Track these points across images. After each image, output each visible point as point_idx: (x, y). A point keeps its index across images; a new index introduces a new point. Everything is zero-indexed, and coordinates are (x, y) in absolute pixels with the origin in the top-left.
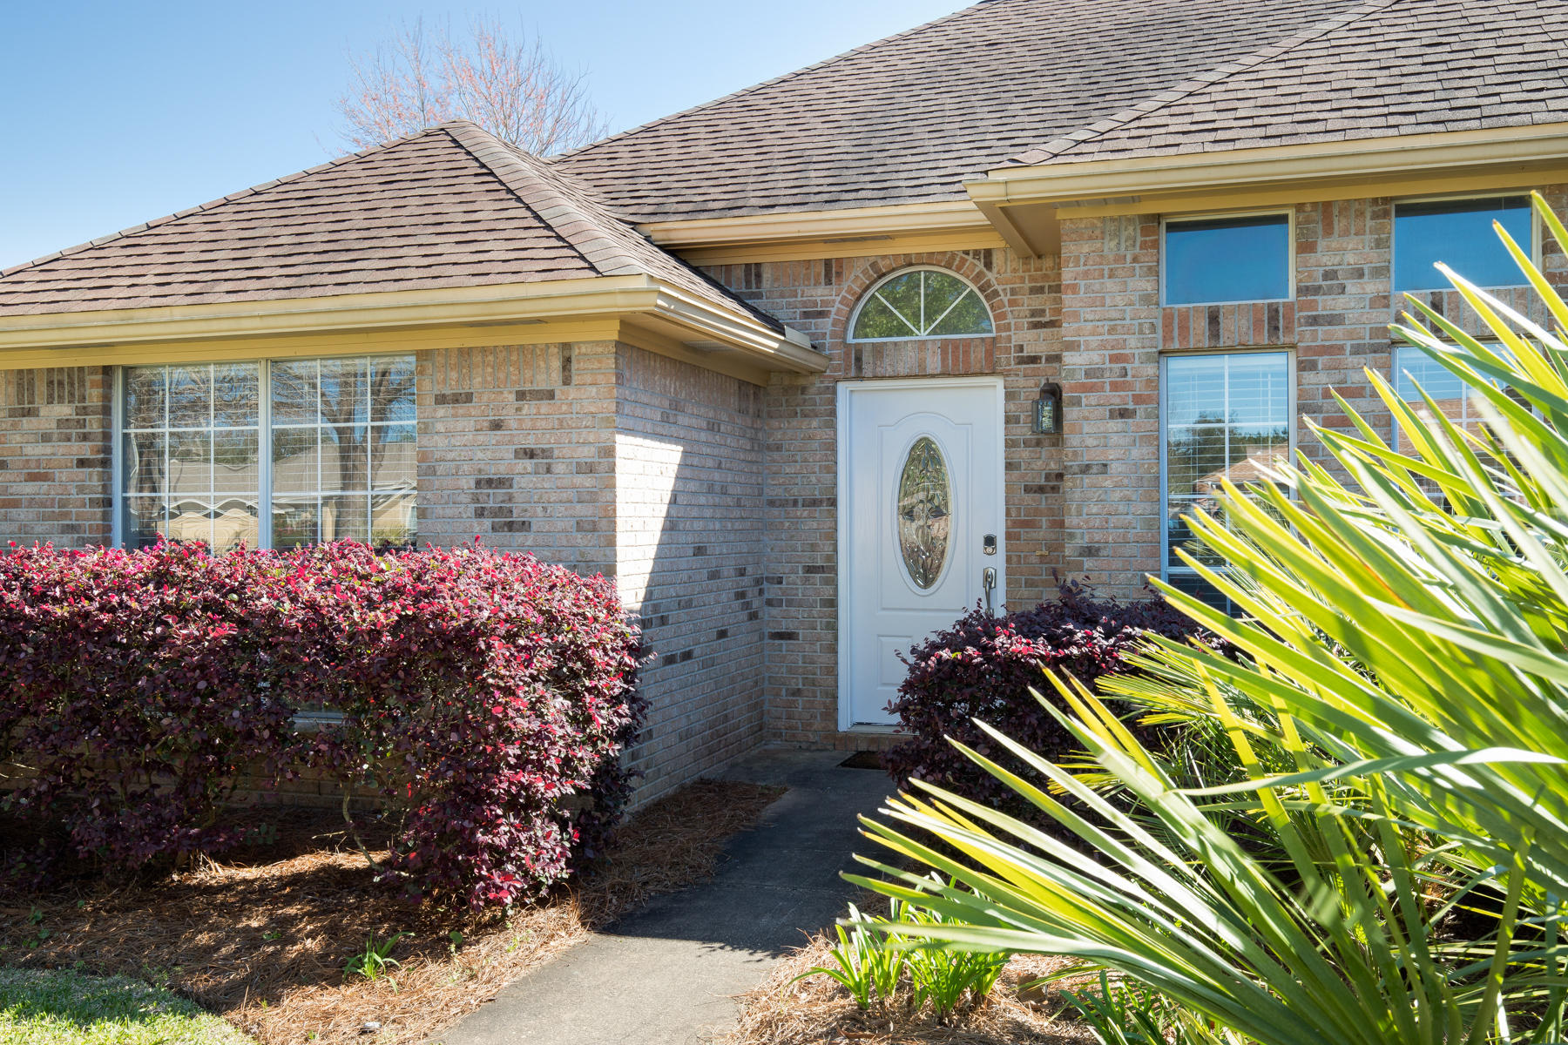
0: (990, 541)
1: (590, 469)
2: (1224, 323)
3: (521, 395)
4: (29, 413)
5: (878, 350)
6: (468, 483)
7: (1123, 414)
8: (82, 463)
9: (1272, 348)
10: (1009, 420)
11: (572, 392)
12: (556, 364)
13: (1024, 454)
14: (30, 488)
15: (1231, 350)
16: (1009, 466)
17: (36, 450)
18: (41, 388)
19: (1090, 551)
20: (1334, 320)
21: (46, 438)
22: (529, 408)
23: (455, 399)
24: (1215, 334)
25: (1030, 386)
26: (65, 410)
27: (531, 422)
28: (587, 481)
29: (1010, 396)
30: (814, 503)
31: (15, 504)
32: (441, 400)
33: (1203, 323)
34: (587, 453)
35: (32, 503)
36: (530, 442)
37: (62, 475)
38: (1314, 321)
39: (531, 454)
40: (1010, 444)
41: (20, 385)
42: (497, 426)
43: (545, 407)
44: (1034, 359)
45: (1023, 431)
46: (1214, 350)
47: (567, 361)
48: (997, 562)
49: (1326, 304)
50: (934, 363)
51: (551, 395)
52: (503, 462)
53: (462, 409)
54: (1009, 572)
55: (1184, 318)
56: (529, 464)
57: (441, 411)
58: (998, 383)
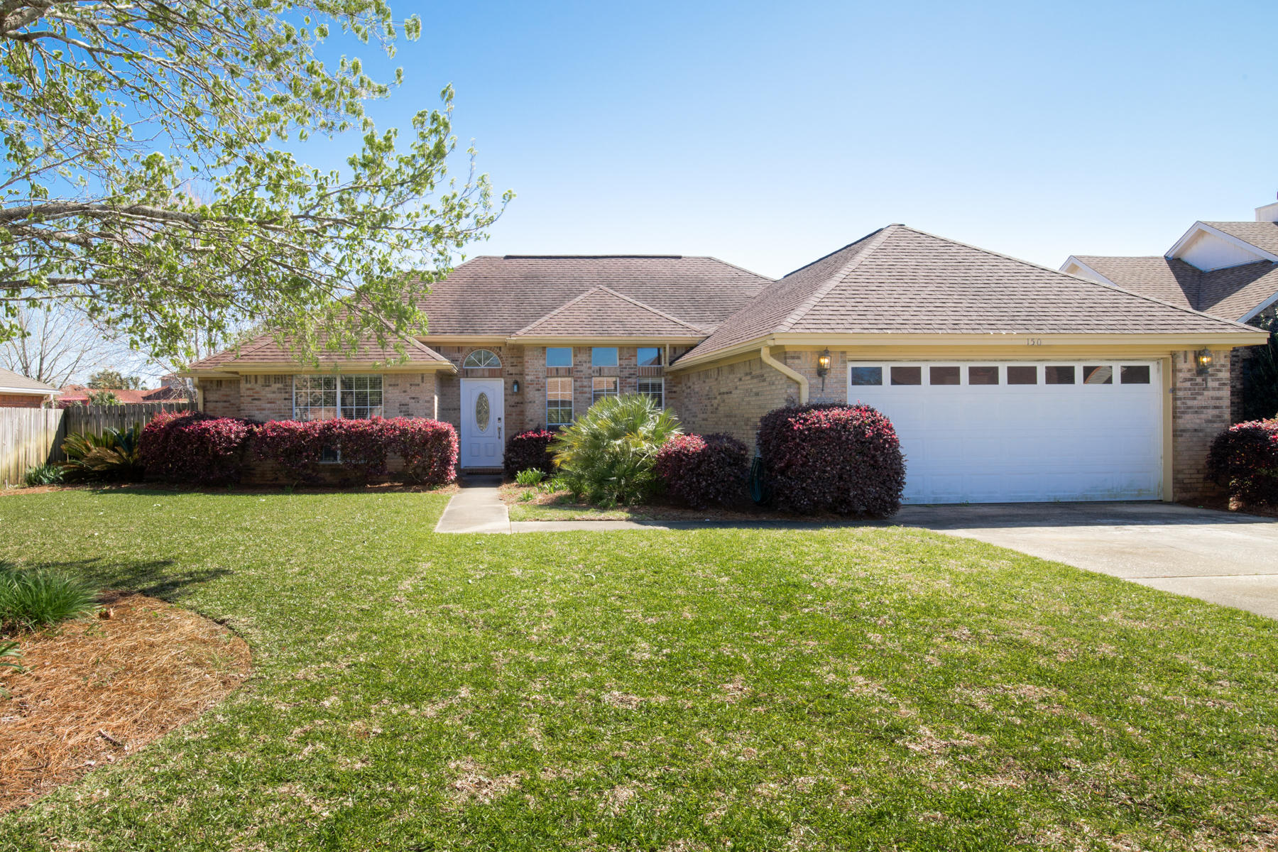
0: (499, 419)
1: (428, 402)
2: (559, 372)
3: (411, 385)
4: (268, 386)
5: (472, 370)
6: (397, 405)
7: (539, 390)
8: (285, 399)
9: (569, 377)
10: (505, 389)
11: (424, 384)
12: (420, 378)
13: (509, 397)
14: (269, 405)
15: (561, 377)
16: (506, 400)
17: (270, 396)
18: (272, 380)
19: (531, 420)
20: (582, 371)
21: (274, 392)
22: (413, 388)
23: (394, 385)
24: (557, 373)
25: (511, 380)
26: (280, 385)
27: (414, 392)
28: (428, 405)
29: (505, 383)
30: (455, 409)
31: (264, 409)
32: (390, 385)
33: (555, 371)
34: (427, 399)
35: (269, 409)
36: (413, 396)
37: (278, 402)
38: (577, 371)
39: (414, 398)
40: (506, 395)
41: (265, 379)
42: (405, 392)
43: (417, 387)
44: (511, 374)
45: (509, 392)
46: (557, 377)
47: (423, 378)
48: (502, 424)
49: (579, 368)
50: (487, 374)
51: (419, 385)
52: (407, 400)
53: (396, 387)
54: (506, 426)
55: (551, 369)
56: (413, 401)
57: (390, 388)
58: (503, 380)
